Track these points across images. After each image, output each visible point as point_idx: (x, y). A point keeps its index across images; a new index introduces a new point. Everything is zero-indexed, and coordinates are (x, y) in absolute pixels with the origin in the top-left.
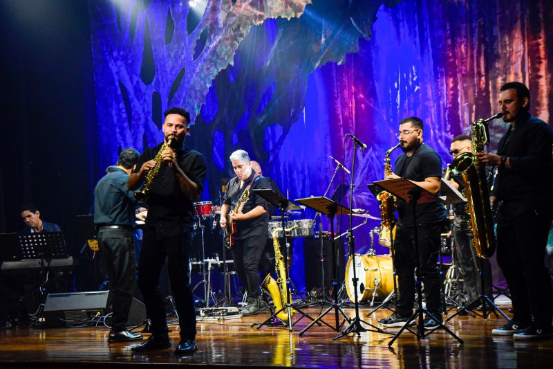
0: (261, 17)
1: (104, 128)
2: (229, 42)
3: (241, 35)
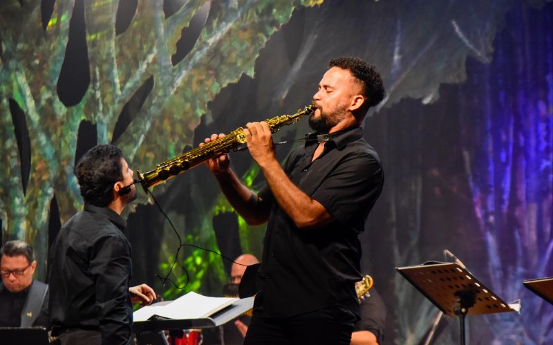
2: (247, 35)
3: (274, 23)
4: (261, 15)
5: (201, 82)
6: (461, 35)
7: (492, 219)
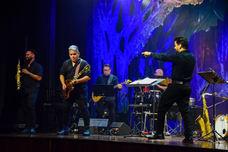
0: (179, 4)
1: (96, 52)
2: (161, 15)
3: (168, 12)
4: (165, 10)
5: (150, 27)
6: (216, 14)
7: (222, 60)
